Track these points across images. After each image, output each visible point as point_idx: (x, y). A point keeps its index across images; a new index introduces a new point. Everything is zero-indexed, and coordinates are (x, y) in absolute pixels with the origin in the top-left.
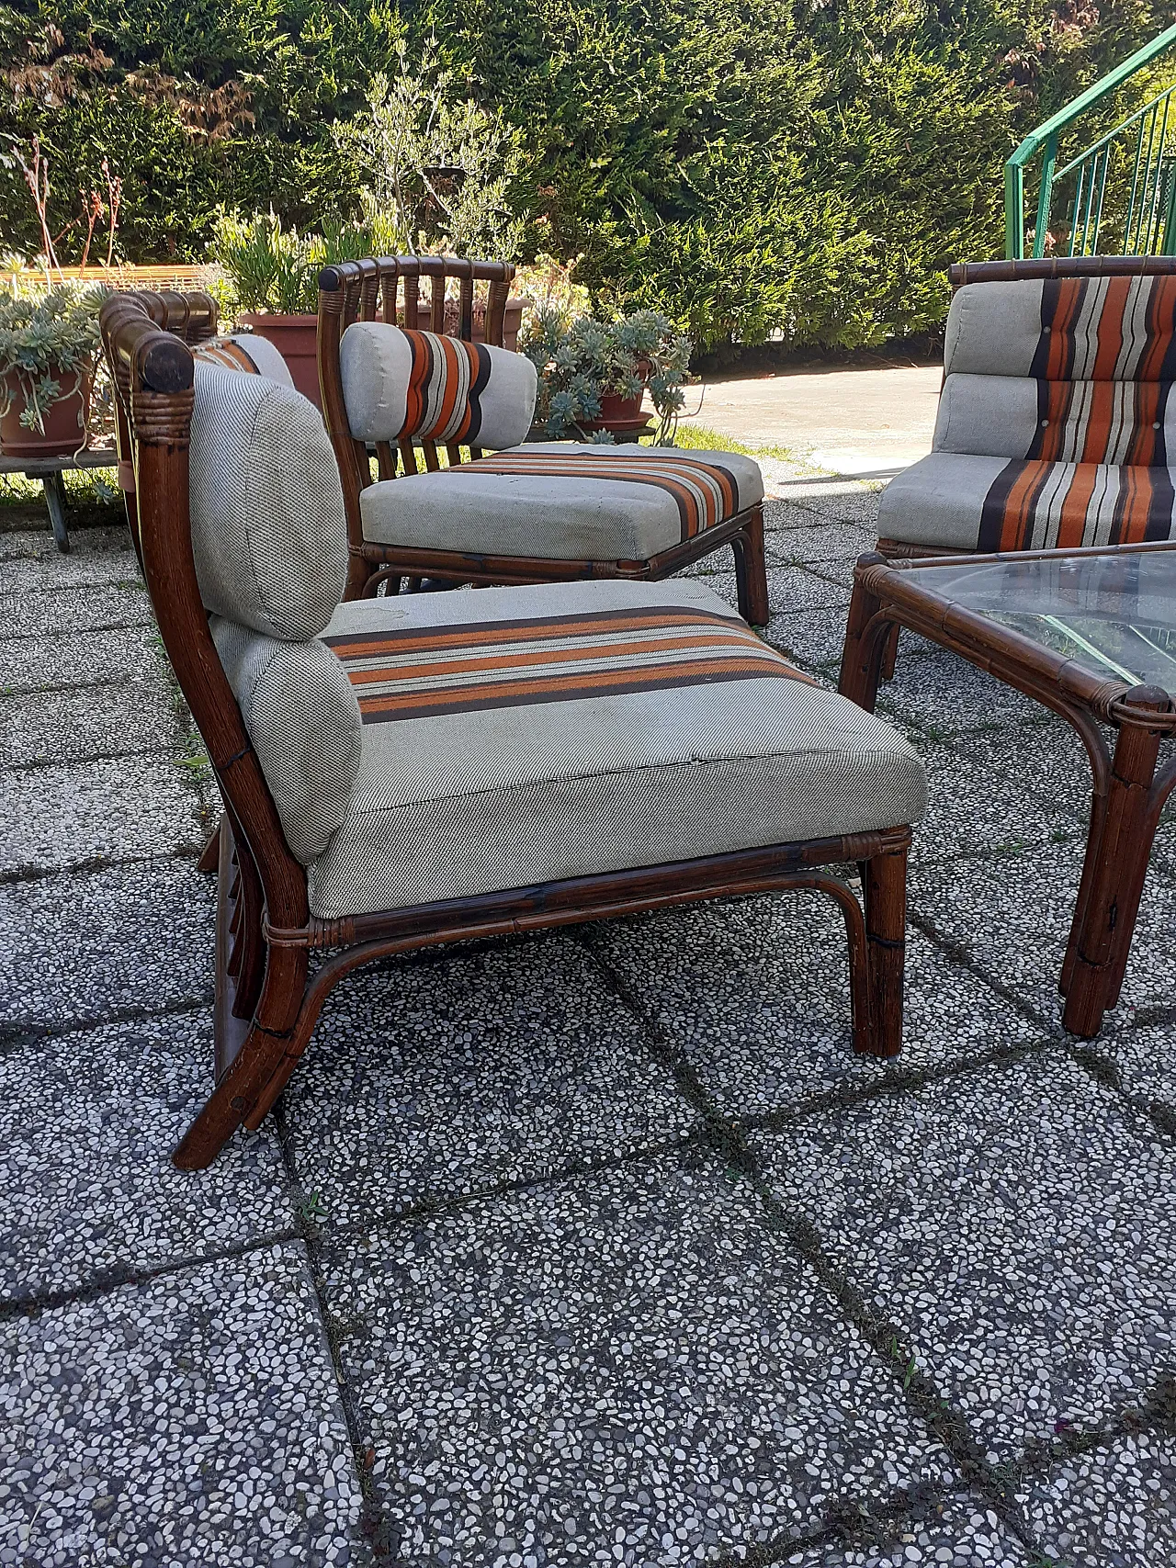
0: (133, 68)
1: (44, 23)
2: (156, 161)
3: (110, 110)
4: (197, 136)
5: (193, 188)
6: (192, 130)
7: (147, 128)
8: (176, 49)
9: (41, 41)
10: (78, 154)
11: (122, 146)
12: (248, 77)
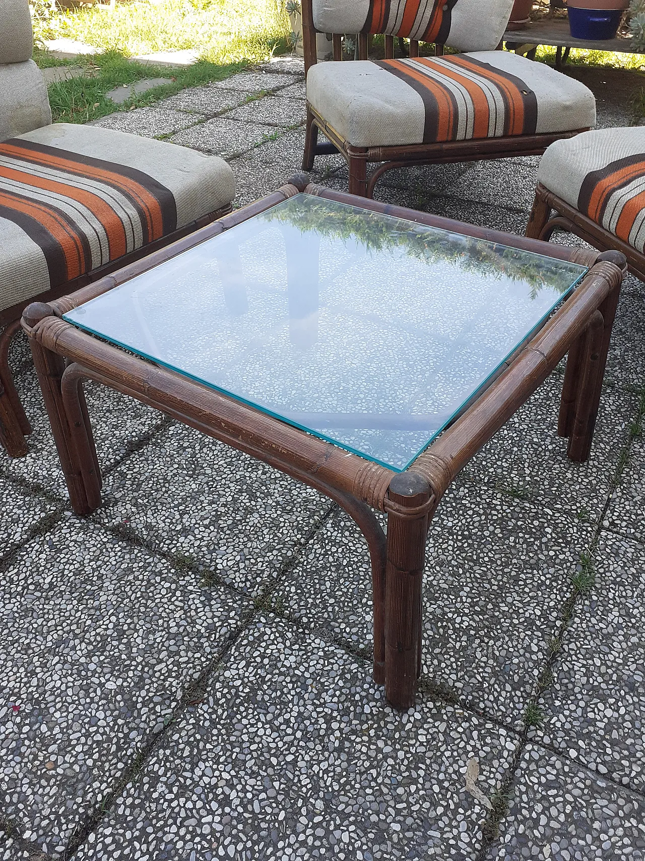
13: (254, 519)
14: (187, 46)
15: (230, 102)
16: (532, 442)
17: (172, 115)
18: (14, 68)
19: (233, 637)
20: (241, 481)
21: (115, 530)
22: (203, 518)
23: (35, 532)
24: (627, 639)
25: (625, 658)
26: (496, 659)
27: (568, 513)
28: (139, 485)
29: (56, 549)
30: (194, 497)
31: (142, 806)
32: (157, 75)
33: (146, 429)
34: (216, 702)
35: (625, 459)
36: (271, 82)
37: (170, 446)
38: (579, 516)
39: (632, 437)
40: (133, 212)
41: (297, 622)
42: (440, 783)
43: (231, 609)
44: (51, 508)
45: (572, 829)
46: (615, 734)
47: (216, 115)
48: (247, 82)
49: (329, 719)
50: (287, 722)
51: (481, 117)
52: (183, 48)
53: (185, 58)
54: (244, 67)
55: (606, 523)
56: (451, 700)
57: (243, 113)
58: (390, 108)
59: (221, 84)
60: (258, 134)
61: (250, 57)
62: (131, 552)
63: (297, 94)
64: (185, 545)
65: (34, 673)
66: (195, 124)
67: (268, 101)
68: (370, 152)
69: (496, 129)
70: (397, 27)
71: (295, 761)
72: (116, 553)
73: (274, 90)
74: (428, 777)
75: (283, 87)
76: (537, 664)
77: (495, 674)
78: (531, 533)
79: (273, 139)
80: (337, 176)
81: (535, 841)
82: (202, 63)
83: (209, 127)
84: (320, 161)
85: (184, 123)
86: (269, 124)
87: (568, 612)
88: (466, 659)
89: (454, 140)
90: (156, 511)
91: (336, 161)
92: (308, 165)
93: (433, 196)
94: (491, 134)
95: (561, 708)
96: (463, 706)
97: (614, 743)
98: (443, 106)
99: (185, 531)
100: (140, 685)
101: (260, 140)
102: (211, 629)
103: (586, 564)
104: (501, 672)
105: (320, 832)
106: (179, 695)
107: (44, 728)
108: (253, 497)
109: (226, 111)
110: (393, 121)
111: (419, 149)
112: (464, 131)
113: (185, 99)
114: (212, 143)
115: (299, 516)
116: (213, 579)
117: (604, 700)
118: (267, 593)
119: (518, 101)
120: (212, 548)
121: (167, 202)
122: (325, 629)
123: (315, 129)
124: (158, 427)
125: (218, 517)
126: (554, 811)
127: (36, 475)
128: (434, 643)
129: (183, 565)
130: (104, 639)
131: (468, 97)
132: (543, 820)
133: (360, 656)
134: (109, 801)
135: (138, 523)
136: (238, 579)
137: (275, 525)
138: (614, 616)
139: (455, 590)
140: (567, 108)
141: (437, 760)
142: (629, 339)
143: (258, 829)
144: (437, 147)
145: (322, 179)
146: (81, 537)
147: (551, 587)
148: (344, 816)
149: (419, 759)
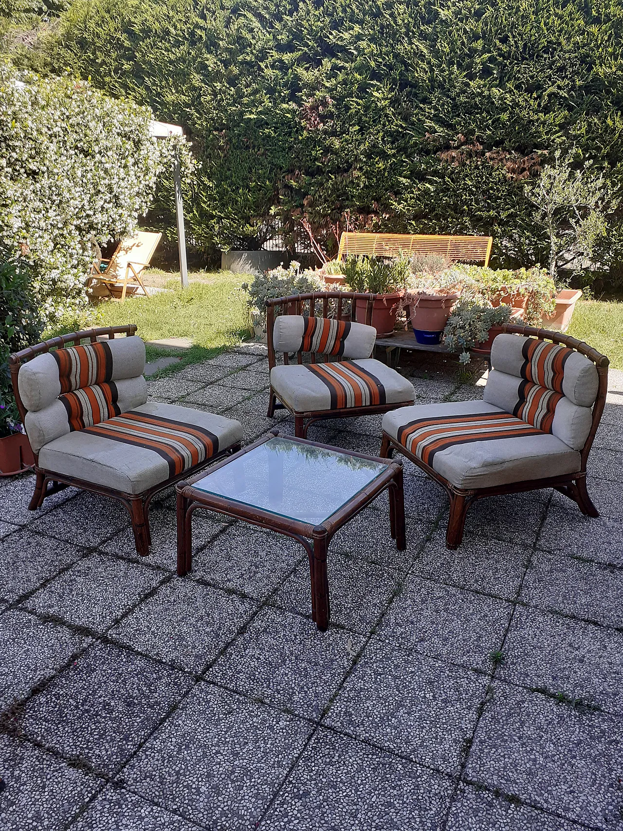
0: (490, 150)
1: (457, 133)
2: (492, 188)
3: (477, 167)
4: (512, 178)
5: (505, 199)
6: (509, 175)
7: (491, 175)
8: (510, 141)
9: (455, 141)
10: (460, 185)
11: (479, 182)
12: (540, 152)
13: (259, 575)
14: (184, 334)
15: (218, 375)
16: (382, 543)
17: (184, 384)
18: (134, 379)
19: (255, 613)
20: (251, 562)
21: (197, 581)
22: (236, 576)
23: (162, 583)
24: (413, 609)
25: (411, 615)
26: (360, 616)
27: (395, 569)
28: (205, 565)
29: (174, 589)
30: (231, 568)
31: (227, 661)
32: (168, 356)
33: (203, 543)
34: (251, 633)
35: (422, 548)
36: (244, 360)
37: (216, 549)
38: (399, 569)
39: (427, 541)
40: (202, 446)
41: (281, 608)
42: (338, 650)
43: (253, 605)
44: (167, 574)
45: (384, 660)
46: (403, 636)
47: (211, 383)
48: (227, 361)
49: (295, 636)
50: (280, 637)
51: (358, 397)
52: (181, 336)
53: (185, 343)
54: (224, 350)
55: (410, 572)
56: (343, 628)
57: (228, 381)
58: (314, 394)
59: (211, 362)
60: (239, 395)
61: (228, 344)
62: (206, 588)
63: (260, 369)
64: (229, 585)
65: (175, 628)
66: (200, 389)
67: (243, 374)
68: (305, 414)
69: (366, 402)
70: (317, 349)
71: (283, 648)
72: (200, 589)
73: (246, 367)
74: (333, 649)
75: (251, 364)
76: (376, 617)
77: (360, 620)
78: (378, 576)
79: (248, 399)
80: (287, 421)
81: (371, 663)
82: (196, 347)
83: (209, 391)
84: (277, 412)
85: (193, 388)
86: (245, 389)
87: (391, 601)
88: (349, 617)
89: (346, 408)
90: (215, 573)
91: (285, 412)
92: (270, 415)
93: (340, 432)
94: (364, 405)
95: (384, 629)
96: (347, 630)
97: (402, 638)
98: (339, 392)
99: (229, 580)
100: (220, 629)
101: (240, 399)
102: (246, 612)
103: (399, 585)
104: (362, 619)
105: (294, 664)
106: (236, 631)
107: (184, 643)
108: (257, 567)
109: (217, 380)
110: (315, 400)
111: (329, 412)
112: (351, 403)
113: (190, 372)
114: (212, 401)
115: (279, 574)
116: (244, 596)
117: (401, 626)
118: (267, 599)
119: (376, 390)
120: (243, 585)
121: (215, 441)
122: (293, 610)
123: (275, 397)
124: (209, 542)
125: (243, 575)
126: (378, 656)
127: (156, 563)
128: (336, 612)
129: (230, 592)
130: (202, 617)
131: (351, 388)
132: (374, 658)
133: (307, 617)
134: (215, 660)
135: (208, 578)
136: (255, 596)
137: (268, 577)
138: (409, 602)
139: (346, 596)
140: (400, 392)
141: (337, 644)
142: (432, 501)
143: (271, 665)
144: (338, 411)
145: (279, 422)
146: (183, 584)
147: (384, 593)
148: (302, 660)
149: (330, 645)
